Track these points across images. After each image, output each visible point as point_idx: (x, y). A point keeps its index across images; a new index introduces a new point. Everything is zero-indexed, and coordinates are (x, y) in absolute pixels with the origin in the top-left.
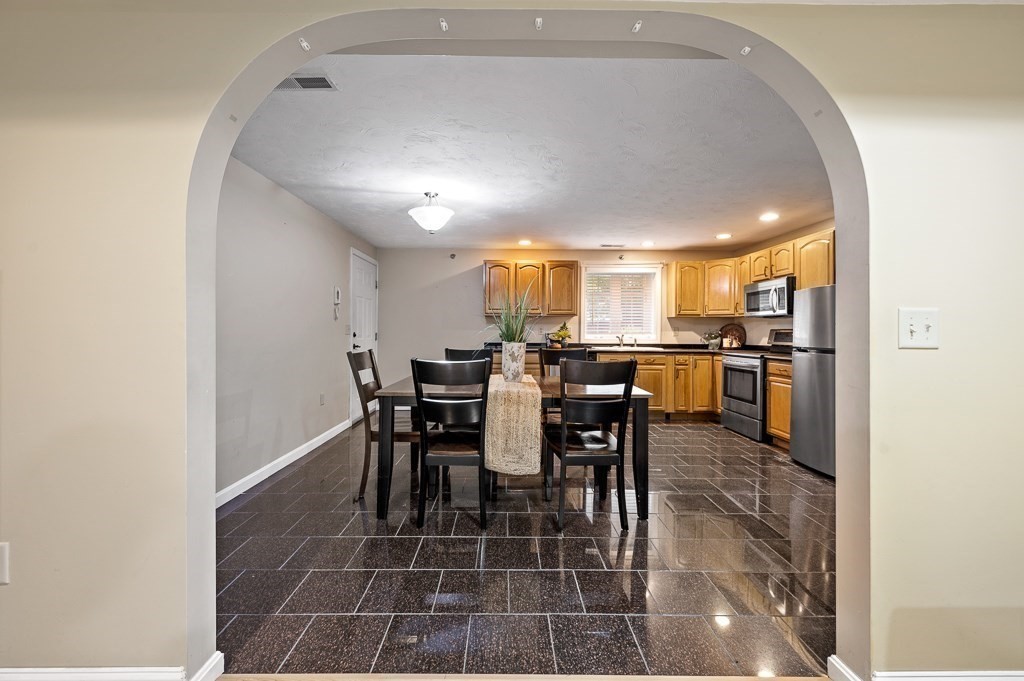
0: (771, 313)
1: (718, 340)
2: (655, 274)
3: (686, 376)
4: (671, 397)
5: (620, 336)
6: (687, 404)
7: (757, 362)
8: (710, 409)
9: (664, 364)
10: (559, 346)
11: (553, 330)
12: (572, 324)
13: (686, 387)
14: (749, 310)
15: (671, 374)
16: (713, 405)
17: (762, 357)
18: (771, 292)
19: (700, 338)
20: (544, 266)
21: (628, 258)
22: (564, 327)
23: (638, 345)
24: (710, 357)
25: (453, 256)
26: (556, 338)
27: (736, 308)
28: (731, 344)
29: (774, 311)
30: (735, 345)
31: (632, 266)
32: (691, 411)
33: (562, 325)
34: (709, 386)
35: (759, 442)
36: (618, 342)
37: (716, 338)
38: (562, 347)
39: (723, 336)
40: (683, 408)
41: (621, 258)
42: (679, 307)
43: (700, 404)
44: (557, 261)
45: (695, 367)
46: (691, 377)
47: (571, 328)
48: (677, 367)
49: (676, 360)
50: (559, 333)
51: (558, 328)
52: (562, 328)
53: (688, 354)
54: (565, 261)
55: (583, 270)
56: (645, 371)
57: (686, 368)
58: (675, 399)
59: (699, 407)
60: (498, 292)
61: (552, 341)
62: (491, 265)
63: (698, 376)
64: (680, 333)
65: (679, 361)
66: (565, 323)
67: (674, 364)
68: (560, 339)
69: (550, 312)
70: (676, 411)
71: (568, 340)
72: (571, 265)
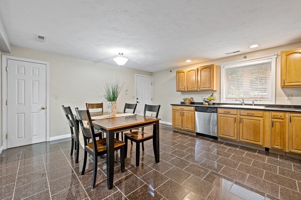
2: (271, 62)
3: (282, 126)
4: (268, 138)
6: (283, 145)
10: (207, 104)
11: (207, 96)
12: (216, 95)
13: (281, 134)
15: (268, 124)
20: (198, 69)
23: (255, 105)
25: (171, 71)
26: (207, 100)
31: (254, 61)
32: (287, 151)
33: (211, 95)
36: (241, 103)
38: (209, 105)
41: (245, 58)
42: (283, 81)
44: (203, 66)
45: (291, 122)
46: (287, 128)
47: (215, 96)
48: (273, 120)
49: (272, 115)
50: (209, 98)
51: (210, 96)
52: (211, 96)
53: (284, 112)
54: (207, 65)
55: (222, 68)
56: (247, 120)
57: (282, 121)
58: (272, 140)
59: (295, 149)
60: (181, 83)
61: (206, 102)
62: (178, 73)
63: (294, 127)
64: (293, 98)
65: (275, 116)
66: (213, 94)
67: (270, 118)
68: (209, 101)
69: (201, 89)
70: (272, 147)
71: (213, 102)
72: (211, 67)
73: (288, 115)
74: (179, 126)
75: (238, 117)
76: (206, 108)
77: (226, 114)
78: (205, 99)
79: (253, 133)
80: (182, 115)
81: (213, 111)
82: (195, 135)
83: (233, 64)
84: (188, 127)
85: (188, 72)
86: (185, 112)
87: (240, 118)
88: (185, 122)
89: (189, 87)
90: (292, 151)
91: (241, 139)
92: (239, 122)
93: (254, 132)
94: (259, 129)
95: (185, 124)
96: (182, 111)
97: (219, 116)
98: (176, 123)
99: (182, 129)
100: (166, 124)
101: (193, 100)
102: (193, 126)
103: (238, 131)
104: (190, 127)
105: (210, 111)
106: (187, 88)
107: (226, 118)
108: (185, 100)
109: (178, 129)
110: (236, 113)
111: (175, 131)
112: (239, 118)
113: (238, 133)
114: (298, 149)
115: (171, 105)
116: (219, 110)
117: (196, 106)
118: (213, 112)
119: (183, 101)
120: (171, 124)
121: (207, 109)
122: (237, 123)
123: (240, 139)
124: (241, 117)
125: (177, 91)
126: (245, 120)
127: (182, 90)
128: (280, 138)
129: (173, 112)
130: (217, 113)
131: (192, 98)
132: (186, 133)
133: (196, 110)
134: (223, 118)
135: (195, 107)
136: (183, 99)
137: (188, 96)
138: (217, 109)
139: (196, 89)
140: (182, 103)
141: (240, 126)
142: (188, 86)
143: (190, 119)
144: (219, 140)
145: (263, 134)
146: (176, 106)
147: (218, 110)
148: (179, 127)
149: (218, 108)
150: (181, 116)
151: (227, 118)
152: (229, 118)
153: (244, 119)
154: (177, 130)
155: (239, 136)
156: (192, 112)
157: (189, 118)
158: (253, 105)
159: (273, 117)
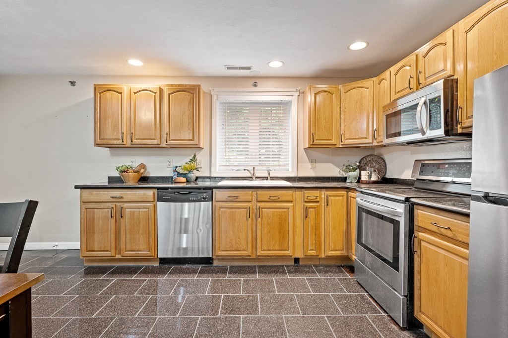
0: (418, 136)
1: (356, 173)
2: (291, 102)
3: (318, 215)
4: (299, 239)
5: (251, 168)
6: (318, 246)
7: (401, 209)
8: (343, 253)
9: (291, 202)
10: (184, 180)
11: (181, 161)
12: (201, 158)
13: (317, 228)
14: (388, 136)
15: (299, 214)
16: (347, 249)
17: (407, 200)
18: (419, 108)
19: (338, 170)
20: (161, 90)
21: (264, 86)
22: (193, 160)
23: (273, 178)
24: (344, 192)
25: (73, 83)
26: (182, 171)
27: (374, 136)
28: (370, 176)
29: (424, 133)
30: (374, 178)
31: (268, 94)
32: (323, 256)
33: (191, 157)
34: (344, 227)
35: (403, 329)
36: (249, 175)
37: (354, 170)
38: (188, 181)
39: (361, 168)
40: (313, 253)
41: (255, 86)
42: (312, 136)
43: (332, 249)
44: (176, 85)
45: (328, 205)
46: (323, 216)
47: (201, 160)
48: (307, 204)
49: (306, 197)
50: (187, 166)
51: (188, 160)
52: (191, 160)
53: (319, 189)
54: (186, 85)
55: (214, 98)
56: (269, 210)
57: (317, 205)
58: (305, 241)
59: (332, 250)
60: (110, 120)
61: (179, 174)
62: (100, 90)
63: (330, 215)
64: (318, 165)
65: (309, 198)
66: (195, 155)
67: (303, 201)
68: (186, 172)
69: (169, 142)
70: (305, 255)
71: (196, 174)
72: (193, 89)
73: (324, 194)
74: (104, 248)
75: (253, 205)
76: (187, 192)
77: (232, 201)
78: (177, 167)
79: (279, 235)
80: (118, 215)
81: (203, 198)
82: (157, 264)
83: (235, 93)
84: (137, 248)
85: (133, 94)
86: (126, 205)
87: (258, 207)
88: (128, 236)
89: (138, 134)
90: (329, 255)
91: (260, 253)
92: (256, 217)
93: (279, 232)
94: (287, 225)
95: (128, 241)
96: (118, 204)
97: (217, 208)
98: (96, 243)
99: (118, 256)
100: (55, 248)
101: (146, 170)
102: (152, 243)
103: (254, 234)
104: (142, 248)
105: (197, 197)
106: (129, 137)
107: (231, 210)
108: (124, 171)
109: (102, 261)
110: (249, 198)
111: (93, 267)
112: (254, 207)
113: (254, 240)
114: (336, 249)
115: (76, 187)
116: (217, 194)
117: (158, 189)
118: (205, 200)
119: (116, 174)
120: (76, 245)
121: (190, 193)
122: (252, 220)
123: (258, 251)
124: (259, 204)
125: (97, 145)
126: (266, 210)
127: (115, 142)
128: (315, 236)
129: (84, 210)
130: (212, 201)
131: (143, 166)
132: (129, 268)
133: (160, 199)
134: (225, 212)
135: (156, 191)
136: (117, 169)
137: (133, 161)
138: (212, 192)
139: (155, 142)
140: (111, 179)
141: (256, 225)
142: (133, 131)
143: (141, 225)
144: (215, 263)
145: (293, 235)
146: (95, 192)
147: (214, 193)
148: (108, 254)
149: (214, 190)
150: (113, 220)
151: (234, 210)
152: (238, 210)
153: (263, 210)
154: (100, 264)
155: (255, 246)
156: (149, 204)
157: (139, 222)
158: (269, 178)
159: (306, 200)
